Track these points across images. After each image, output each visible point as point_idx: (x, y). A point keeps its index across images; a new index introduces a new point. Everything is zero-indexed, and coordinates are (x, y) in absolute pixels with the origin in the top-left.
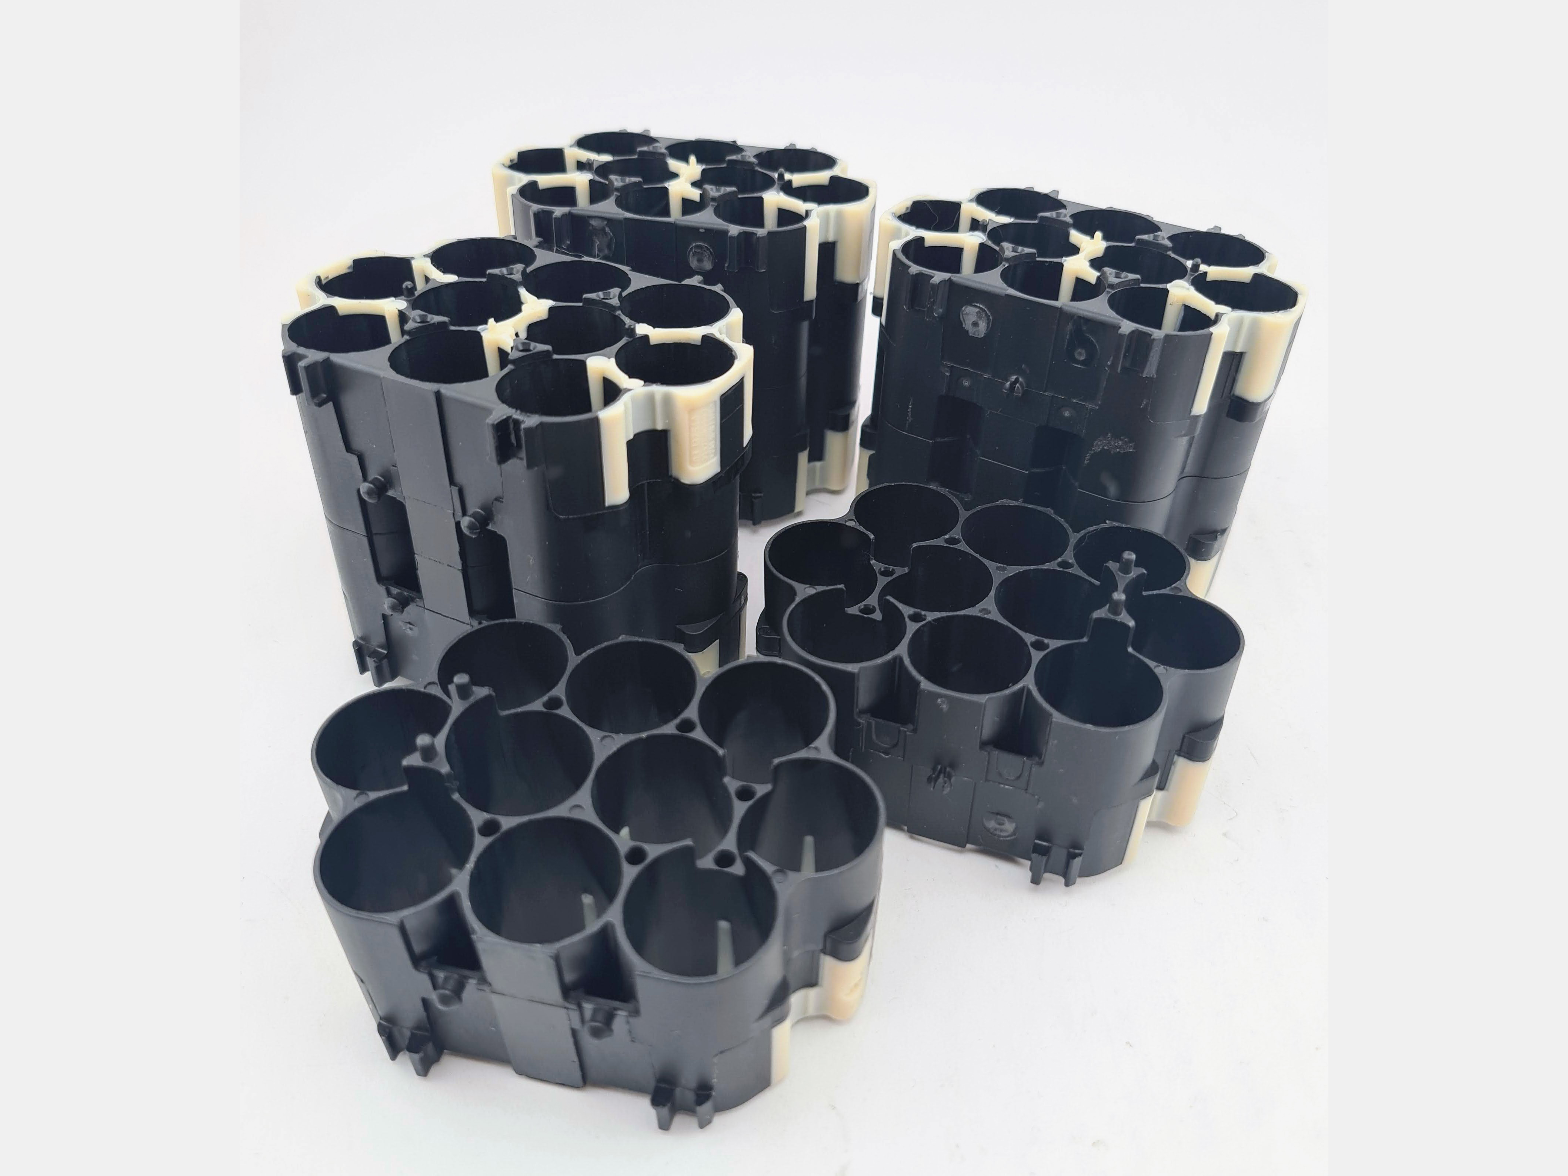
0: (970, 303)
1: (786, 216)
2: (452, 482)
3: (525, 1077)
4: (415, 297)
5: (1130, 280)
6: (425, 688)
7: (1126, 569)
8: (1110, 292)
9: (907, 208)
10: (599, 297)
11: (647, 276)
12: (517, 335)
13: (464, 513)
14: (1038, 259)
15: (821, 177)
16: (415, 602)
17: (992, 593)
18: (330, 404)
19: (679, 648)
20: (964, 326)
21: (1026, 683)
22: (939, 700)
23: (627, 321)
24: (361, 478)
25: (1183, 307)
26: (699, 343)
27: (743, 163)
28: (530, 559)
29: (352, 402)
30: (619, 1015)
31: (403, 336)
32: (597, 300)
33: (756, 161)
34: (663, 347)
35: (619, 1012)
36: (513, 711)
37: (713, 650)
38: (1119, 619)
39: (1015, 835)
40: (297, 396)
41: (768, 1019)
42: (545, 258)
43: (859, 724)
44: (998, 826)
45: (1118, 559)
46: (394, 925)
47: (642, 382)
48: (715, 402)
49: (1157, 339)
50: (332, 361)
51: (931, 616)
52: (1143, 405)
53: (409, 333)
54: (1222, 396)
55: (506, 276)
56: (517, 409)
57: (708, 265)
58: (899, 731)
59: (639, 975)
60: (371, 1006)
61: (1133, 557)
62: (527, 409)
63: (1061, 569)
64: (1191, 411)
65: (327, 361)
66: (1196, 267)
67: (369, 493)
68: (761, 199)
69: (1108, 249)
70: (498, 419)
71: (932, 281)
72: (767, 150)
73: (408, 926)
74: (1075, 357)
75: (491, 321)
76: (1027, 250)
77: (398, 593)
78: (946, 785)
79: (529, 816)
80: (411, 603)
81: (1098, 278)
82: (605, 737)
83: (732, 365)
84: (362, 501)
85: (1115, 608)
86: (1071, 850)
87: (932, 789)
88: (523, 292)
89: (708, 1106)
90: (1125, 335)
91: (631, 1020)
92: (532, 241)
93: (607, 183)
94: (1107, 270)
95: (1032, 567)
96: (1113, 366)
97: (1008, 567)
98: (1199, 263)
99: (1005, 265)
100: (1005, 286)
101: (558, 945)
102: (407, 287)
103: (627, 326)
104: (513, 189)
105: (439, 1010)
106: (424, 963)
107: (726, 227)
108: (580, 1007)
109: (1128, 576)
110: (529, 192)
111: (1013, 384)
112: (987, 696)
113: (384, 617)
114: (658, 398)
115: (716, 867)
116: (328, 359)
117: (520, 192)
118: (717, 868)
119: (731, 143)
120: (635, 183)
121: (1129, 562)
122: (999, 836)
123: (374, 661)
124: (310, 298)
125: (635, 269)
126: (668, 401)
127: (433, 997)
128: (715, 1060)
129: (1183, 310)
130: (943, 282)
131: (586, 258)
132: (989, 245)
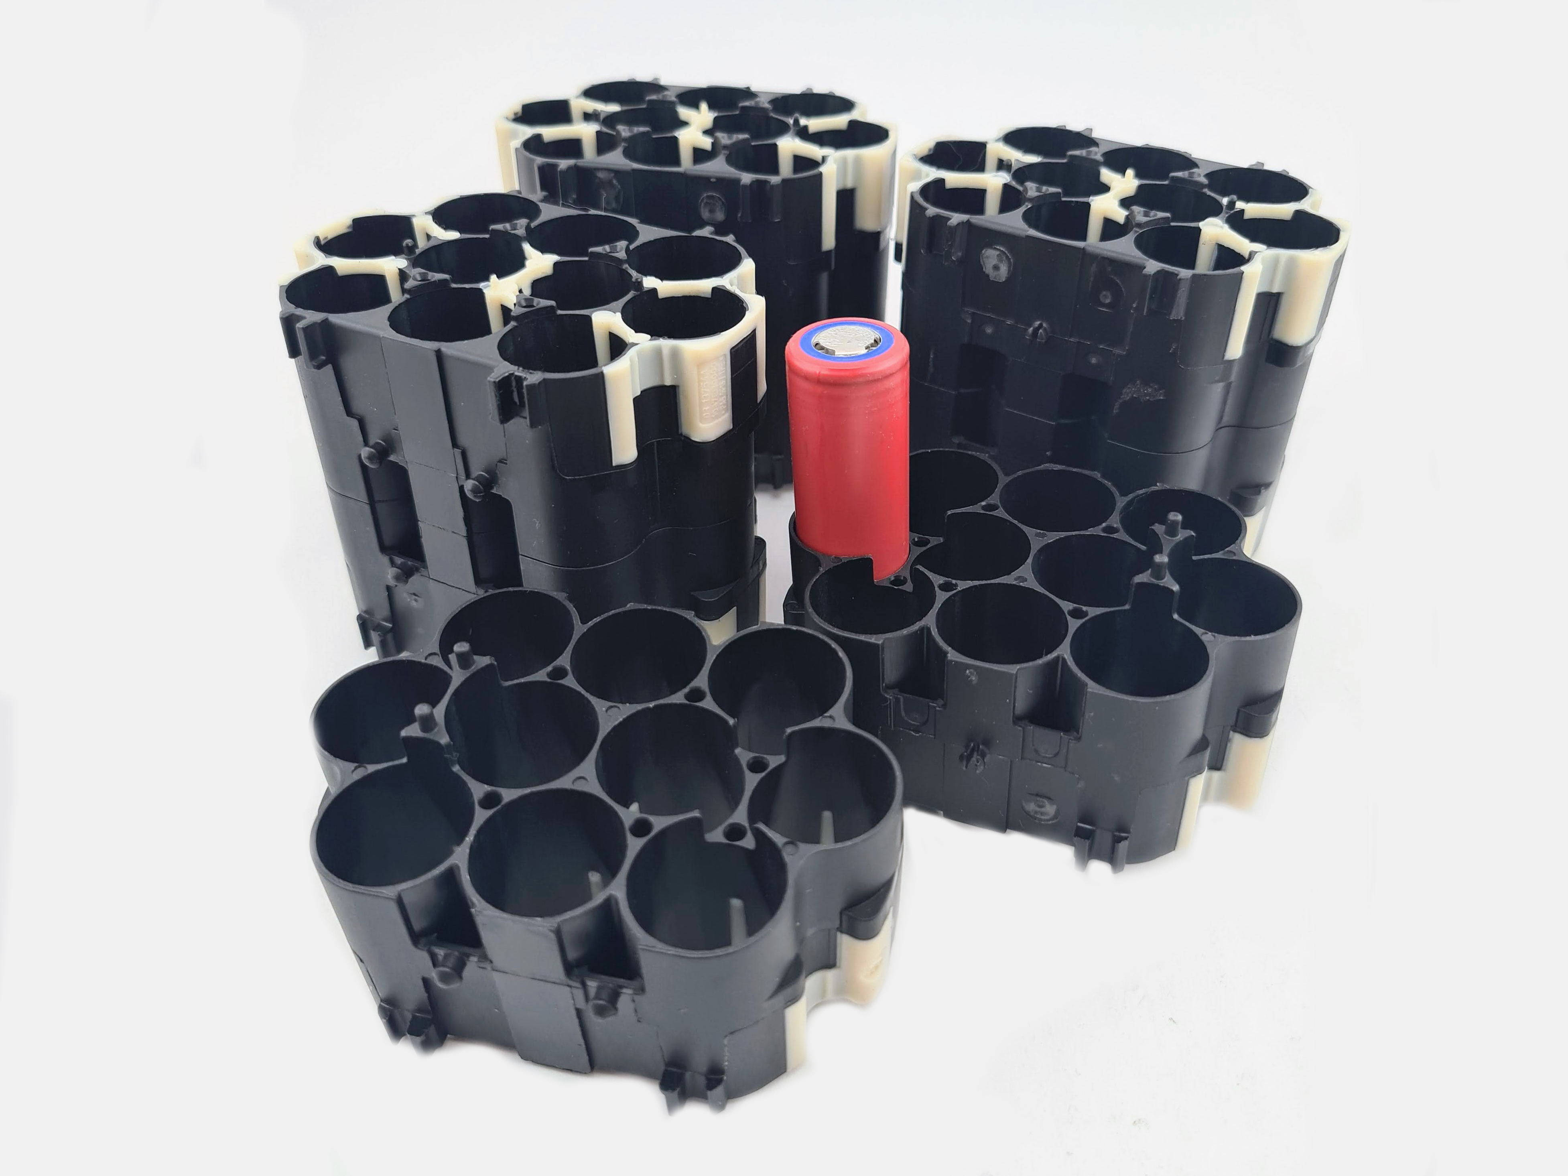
0: (990, 245)
1: (802, 163)
2: (455, 444)
3: (531, 1062)
4: (415, 256)
5: (1159, 219)
6: (426, 659)
7: (1172, 531)
8: (1138, 232)
9: (930, 150)
10: (606, 251)
11: (656, 229)
12: (520, 291)
13: (468, 476)
14: (1064, 199)
15: (839, 121)
16: (420, 572)
17: (1029, 561)
18: (330, 367)
19: (690, 615)
20: (984, 269)
21: (1061, 653)
22: (968, 672)
23: (634, 274)
24: (362, 443)
25: (1217, 247)
26: (710, 296)
27: (758, 109)
28: (536, 523)
29: (351, 363)
30: (625, 993)
31: (403, 295)
32: (602, 254)
33: (770, 106)
34: (672, 301)
35: (624, 990)
36: (516, 682)
37: (730, 618)
38: (1162, 583)
39: (1056, 819)
40: (296, 359)
41: (781, 998)
42: (550, 212)
43: (886, 699)
44: (1038, 809)
45: (1163, 521)
46: (392, 899)
47: (649, 337)
48: (725, 355)
49: (1183, 279)
50: (331, 323)
51: (963, 585)
52: (1172, 349)
53: (409, 291)
54: (1260, 339)
55: (509, 231)
56: (519, 366)
57: (720, 216)
58: (929, 706)
59: (641, 949)
60: (371, 987)
61: (1179, 517)
62: (529, 366)
63: (1105, 535)
64: (1224, 356)
65: (325, 322)
66: (1232, 204)
67: (370, 458)
68: (775, 146)
69: (1140, 188)
70: (501, 376)
71: (949, 223)
72: (782, 95)
73: (406, 900)
74: (1099, 300)
75: (494, 277)
76: (1052, 190)
77: (402, 563)
78: (978, 764)
79: (531, 788)
80: (415, 573)
81: (1127, 217)
82: (612, 707)
83: (743, 317)
84: (363, 467)
85: (1158, 570)
86: (1117, 834)
87: (964, 768)
88: (527, 247)
89: (719, 1090)
90: (1150, 275)
91: (637, 998)
92: (537, 196)
93: (615, 133)
94: (1136, 209)
95: (1074, 533)
96: (1139, 309)
97: (1047, 533)
98: (1234, 200)
99: (1027, 206)
100: (1026, 227)
101: (559, 919)
102: (407, 245)
103: (633, 280)
104: (517, 143)
105: (440, 988)
106: (423, 940)
107: (737, 176)
108: (584, 985)
109: (1174, 539)
110: (534, 145)
111: (1036, 330)
112: (1018, 666)
113: (389, 588)
114: (666, 353)
115: (725, 841)
116: (327, 319)
117: (524, 145)
118: (727, 842)
119: (745, 89)
120: (643, 133)
121: (1175, 523)
122: (1041, 820)
123: (379, 635)
124: (309, 258)
125: (644, 221)
126: (675, 355)
127: (433, 975)
128: (726, 1042)
129: (1217, 249)
130: (961, 224)
131: (593, 212)
132: (1012, 185)
